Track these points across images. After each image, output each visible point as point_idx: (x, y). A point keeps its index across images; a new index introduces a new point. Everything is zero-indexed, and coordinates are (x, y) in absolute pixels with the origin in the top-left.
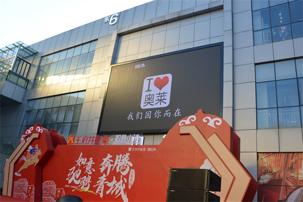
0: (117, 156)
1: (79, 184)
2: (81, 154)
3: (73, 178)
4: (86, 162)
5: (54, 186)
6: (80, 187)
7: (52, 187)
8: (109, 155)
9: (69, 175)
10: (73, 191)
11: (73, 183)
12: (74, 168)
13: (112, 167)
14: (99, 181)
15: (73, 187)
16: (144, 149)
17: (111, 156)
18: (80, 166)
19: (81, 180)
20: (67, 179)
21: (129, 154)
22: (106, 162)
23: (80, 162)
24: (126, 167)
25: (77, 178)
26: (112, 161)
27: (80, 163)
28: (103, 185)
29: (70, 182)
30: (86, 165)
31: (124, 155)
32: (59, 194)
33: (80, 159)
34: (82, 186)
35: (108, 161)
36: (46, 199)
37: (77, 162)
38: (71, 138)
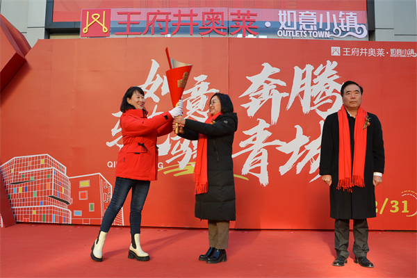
0: (296, 68)
1: (169, 156)
5: (59, 170)
6: (175, 162)
7: (50, 172)
8: (266, 65)
9: (115, 131)
13: (284, 101)
14: (249, 141)
16: (381, 52)
17: (277, 70)
18: (156, 99)
19: (173, 143)
20: (110, 144)
21: (335, 64)
22: (261, 88)
23: (154, 88)
24: (334, 98)
26: (283, 84)
27: (158, 92)
28: (265, 152)
31: (321, 67)
32: (86, 192)
33: (155, 78)
34: (180, 159)
35: (267, 82)
36: (34, 212)
37: (144, 87)
38: (96, 17)
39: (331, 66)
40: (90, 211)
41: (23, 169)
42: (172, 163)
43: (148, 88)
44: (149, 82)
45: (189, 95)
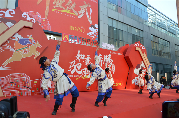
0: (105, 55)
1: (82, 74)
2: (79, 51)
3: (75, 70)
4: (85, 58)
8: (100, 54)
9: (70, 67)
10: (77, 79)
11: (75, 73)
12: (74, 61)
13: (103, 62)
15: (77, 76)
16: (117, 54)
17: (102, 55)
18: (79, 60)
19: (83, 71)
20: (69, 71)
23: (79, 57)
24: (110, 62)
25: (79, 69)
26: (103, 58)
27: (80, 58)
29: (73, 72)
30: (84, 60)
31: (108, 56)
33: (79, 55)
34: (84, 75)
35: (100, 58)
37: (77, 57)
39: (110, 55)
40: (37, 90)
42: (83, 76)
43: (78, 57)
44: (78, 55)
45: (86, 59)
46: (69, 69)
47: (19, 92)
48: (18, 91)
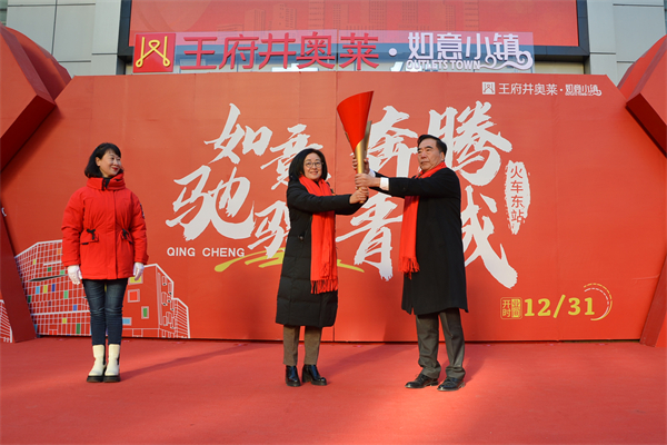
0: (433, 113)
1: (253, 239)
2: (234, 112)
3: (207, 216)
4: (273, 143)
6: (261, 247)
8: (390, 109)
9: (177, 205)
10: (220, 268)
11: (210, 235)
12: (204, 171)
14: (364, 217)
15: (220, 252)
16: (552, 89)
17: (405, 116)
18: (235, 159)
19: (258, 221)
20: (170, 223)
21: (488, 106)
22: (382, 141)
23: (233, 144)
24: (486, 154)
25: (233, 211)
26: (412, 136)
27: (238, 150)
28: (387, 233)
29: (192, 231)
30: (268, 155)
31: (467, 111)
32: (138, 291)
33: (233, 131)
34: (268, 243)
35: (391, 133)
36: (64, 321)
37: (217, 143)
38: (154, 44)
39: (482, 109)
40: (143, 317)
41: (50, 259)
42: (256, 249)
43: (225, 143)
44: (225, 135)
45: (281, 153)
46: (173, 216)
47: (69, 321)
48: (65, 316)
